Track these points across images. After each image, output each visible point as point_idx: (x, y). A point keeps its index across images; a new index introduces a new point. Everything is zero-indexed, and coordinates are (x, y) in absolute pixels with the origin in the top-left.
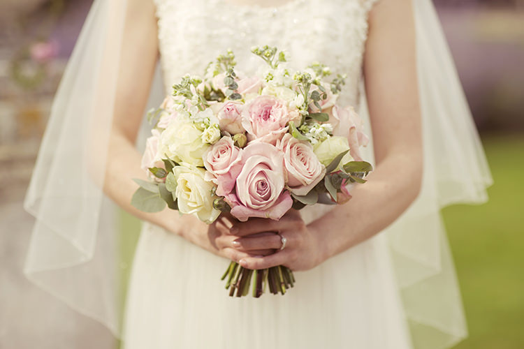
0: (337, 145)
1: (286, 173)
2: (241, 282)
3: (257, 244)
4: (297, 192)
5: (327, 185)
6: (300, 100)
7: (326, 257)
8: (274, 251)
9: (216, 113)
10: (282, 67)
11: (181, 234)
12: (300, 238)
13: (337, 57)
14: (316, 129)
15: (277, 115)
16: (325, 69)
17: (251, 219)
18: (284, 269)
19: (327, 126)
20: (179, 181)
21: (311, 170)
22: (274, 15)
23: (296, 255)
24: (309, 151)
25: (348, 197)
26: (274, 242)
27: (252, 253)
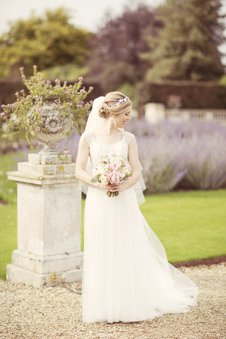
0: (127, 171)
1: (119, 176)
2: (110, 194)
3: (114, 188)
4: (121, 179)
5: (126, 177)
6: (121, 164)
7: (124, 190)
8: (116, 189)
9: (107, 166)
10: (117, 158)
11: (98, 187)
12: (120, 187)
13: (124, 153)
14: (124, 168)
15: (117, 166)
16: (123, 157)
17: (113, 184)
18: (117, 192)
19: (125, 168)
20: (102, 178)
21: (123, 176)
22: (112, 146)
23: (119, 189)
24: (122, 172)
25: (129, 179)
26: (116, 187)
27: (112, 189)
